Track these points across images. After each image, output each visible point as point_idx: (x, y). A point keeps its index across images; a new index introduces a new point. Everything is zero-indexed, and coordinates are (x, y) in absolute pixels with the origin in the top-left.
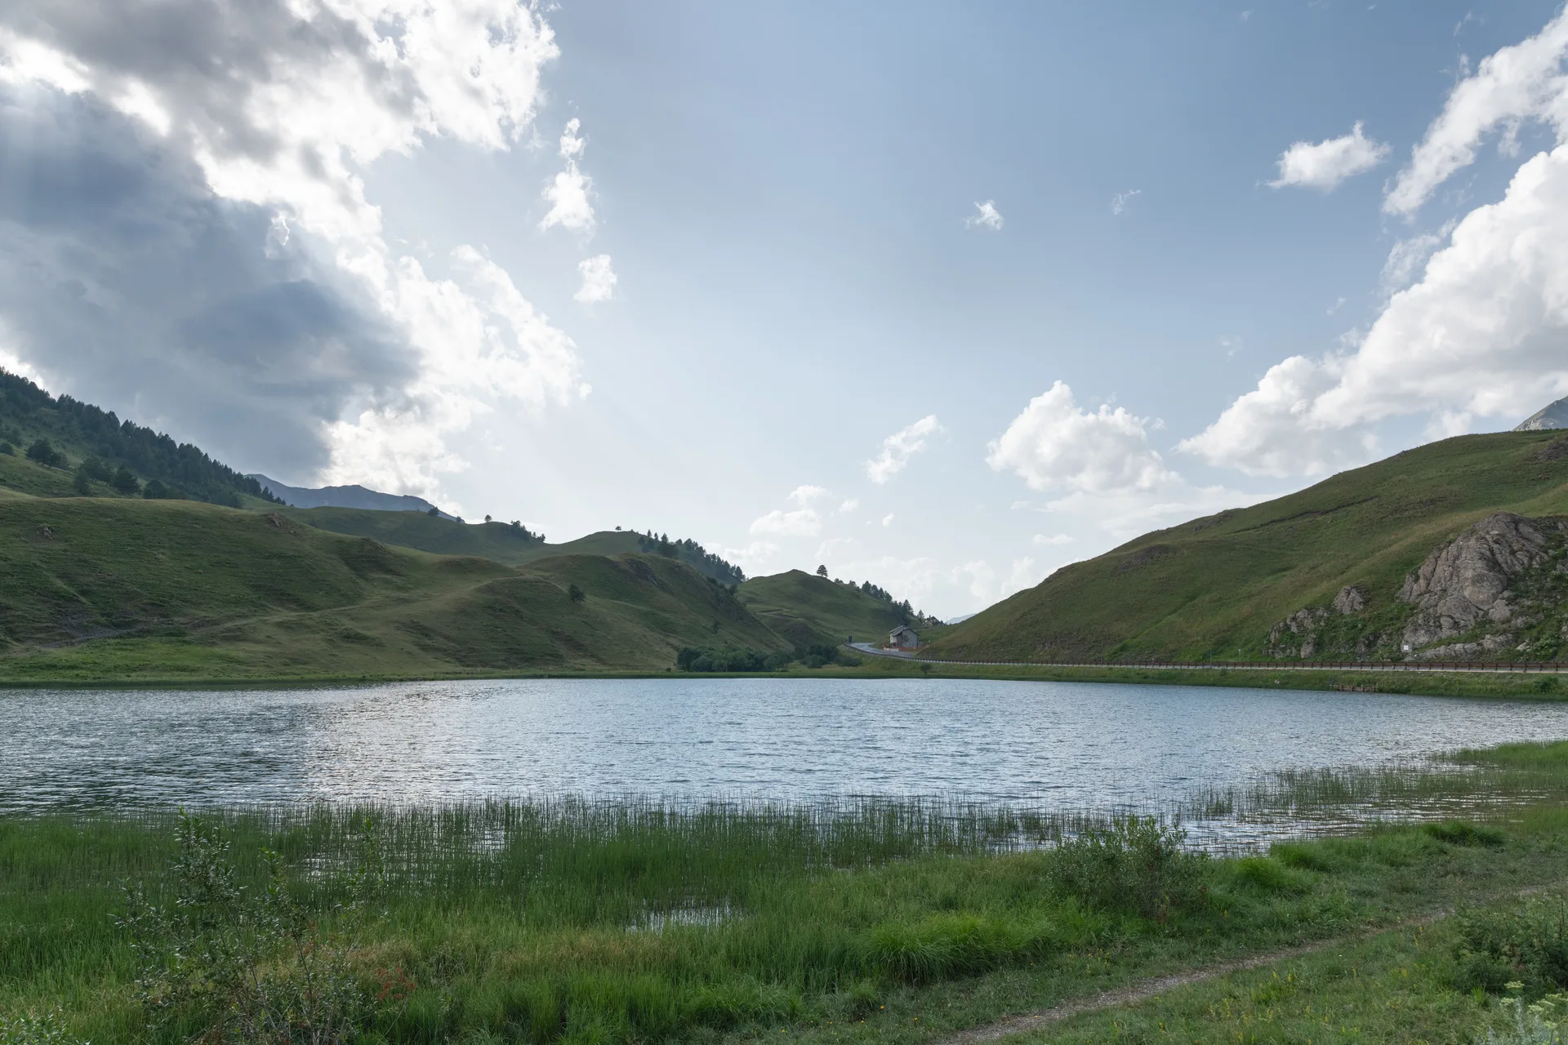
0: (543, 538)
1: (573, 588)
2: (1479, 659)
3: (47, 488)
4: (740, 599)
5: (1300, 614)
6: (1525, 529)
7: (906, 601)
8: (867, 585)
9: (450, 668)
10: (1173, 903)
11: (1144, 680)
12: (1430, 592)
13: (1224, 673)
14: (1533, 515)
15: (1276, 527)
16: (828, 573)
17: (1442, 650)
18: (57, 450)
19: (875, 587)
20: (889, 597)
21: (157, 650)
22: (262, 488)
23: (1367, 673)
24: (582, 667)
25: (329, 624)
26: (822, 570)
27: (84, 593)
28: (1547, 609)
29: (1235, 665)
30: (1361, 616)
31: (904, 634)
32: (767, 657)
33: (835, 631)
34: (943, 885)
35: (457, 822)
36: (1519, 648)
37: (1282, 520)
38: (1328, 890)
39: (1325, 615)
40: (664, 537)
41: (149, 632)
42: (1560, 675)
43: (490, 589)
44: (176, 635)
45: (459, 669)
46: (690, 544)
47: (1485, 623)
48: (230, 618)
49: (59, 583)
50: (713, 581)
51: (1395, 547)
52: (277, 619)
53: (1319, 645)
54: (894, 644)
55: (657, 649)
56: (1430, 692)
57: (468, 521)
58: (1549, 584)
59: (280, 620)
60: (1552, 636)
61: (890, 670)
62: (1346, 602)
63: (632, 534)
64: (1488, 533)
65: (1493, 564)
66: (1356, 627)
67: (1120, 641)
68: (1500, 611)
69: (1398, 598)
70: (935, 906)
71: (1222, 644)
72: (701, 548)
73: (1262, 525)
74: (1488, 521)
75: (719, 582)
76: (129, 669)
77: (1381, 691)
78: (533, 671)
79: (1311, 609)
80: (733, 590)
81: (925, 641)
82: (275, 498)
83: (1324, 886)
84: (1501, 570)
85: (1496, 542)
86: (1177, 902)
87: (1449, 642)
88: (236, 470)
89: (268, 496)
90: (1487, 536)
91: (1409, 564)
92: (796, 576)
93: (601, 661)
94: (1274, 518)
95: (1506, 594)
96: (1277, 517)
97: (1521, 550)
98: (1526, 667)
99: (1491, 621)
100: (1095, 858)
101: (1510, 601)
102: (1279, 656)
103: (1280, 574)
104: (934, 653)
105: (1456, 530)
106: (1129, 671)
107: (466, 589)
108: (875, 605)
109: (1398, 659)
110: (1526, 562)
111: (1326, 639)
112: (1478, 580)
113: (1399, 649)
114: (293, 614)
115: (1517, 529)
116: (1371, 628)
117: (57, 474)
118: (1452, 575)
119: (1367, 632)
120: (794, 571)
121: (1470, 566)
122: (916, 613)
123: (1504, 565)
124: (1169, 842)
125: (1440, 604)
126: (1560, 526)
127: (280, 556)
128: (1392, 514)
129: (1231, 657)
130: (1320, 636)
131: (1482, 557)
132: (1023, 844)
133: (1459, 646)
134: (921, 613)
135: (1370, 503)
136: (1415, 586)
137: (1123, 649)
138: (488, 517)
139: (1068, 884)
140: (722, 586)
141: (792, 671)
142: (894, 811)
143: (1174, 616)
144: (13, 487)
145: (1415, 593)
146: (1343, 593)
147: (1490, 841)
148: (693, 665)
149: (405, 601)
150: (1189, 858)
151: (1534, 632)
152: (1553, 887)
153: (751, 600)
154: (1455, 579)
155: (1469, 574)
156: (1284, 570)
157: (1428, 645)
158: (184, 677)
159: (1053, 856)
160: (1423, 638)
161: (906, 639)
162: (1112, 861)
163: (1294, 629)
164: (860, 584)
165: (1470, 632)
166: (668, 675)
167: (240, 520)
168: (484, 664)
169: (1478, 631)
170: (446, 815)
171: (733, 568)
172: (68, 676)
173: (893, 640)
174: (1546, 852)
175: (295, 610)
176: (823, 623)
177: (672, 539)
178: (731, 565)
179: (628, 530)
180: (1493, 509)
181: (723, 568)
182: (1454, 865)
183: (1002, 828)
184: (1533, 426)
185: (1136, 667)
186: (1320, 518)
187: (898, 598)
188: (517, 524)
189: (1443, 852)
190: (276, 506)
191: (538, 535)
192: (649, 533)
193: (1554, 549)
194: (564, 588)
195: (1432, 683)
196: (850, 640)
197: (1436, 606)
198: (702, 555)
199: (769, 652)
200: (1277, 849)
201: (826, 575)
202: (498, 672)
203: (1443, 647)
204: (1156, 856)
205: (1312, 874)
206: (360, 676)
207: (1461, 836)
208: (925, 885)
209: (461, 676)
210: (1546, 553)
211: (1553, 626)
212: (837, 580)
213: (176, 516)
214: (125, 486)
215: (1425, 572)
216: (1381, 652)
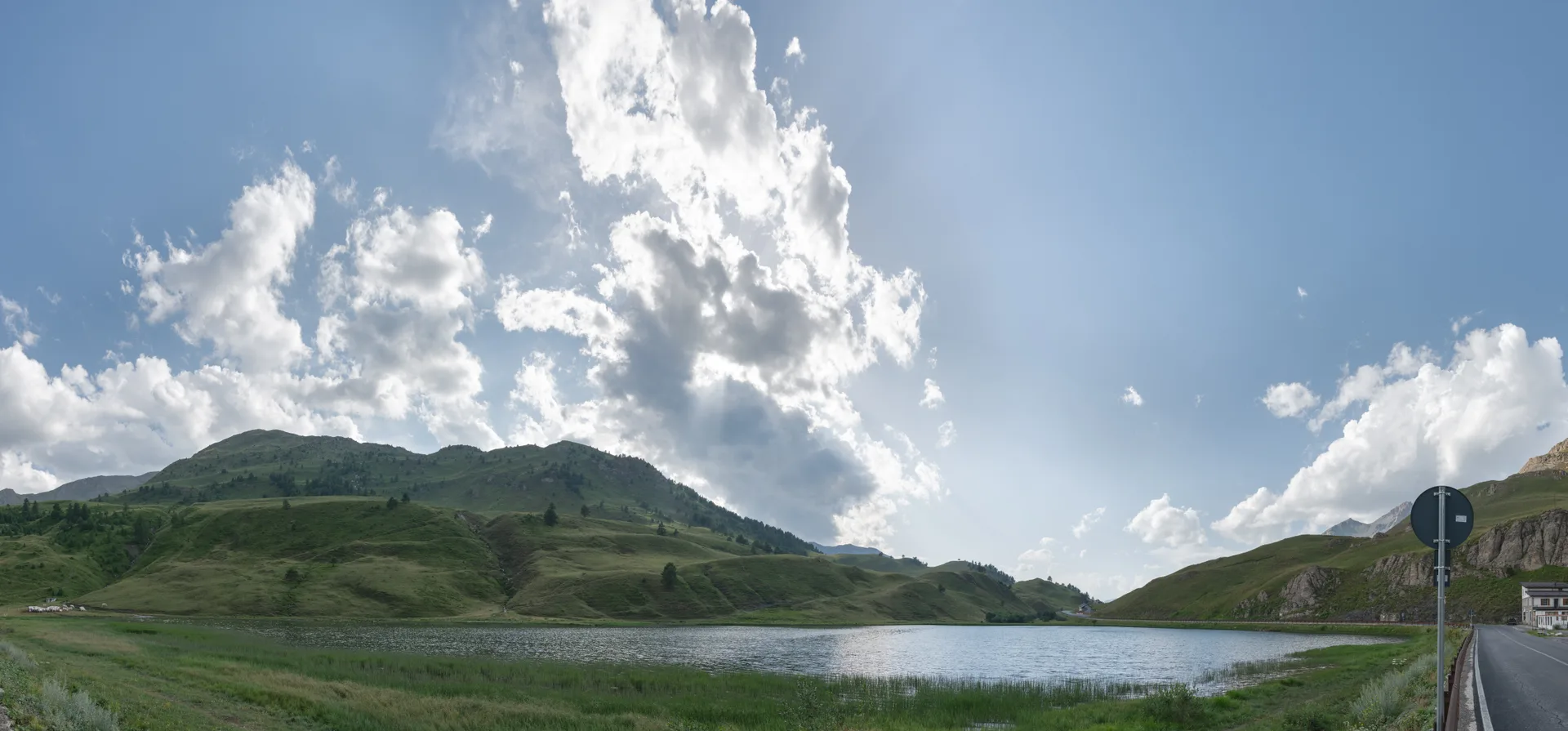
0: (926, 564)
1: (940, 586)
2: (1304, 619)
3: (743, 553)
4: (1013, 591)
5: (1245, 600)
6: (1322, 572)
7: (1087, 593)
8: (1069, 585)
9: (889, 620)
10: (1191, 716)
11: (1185, 627)
12: (1290, 593)
13: (1216, 624)
14: (1324, 567)
16: (1053, 579)
17: (1292, 615)
18: (745, 538)
19: (1073, 586)
20: (1079, 591)
21: (781, 612)
23: (1266, 623)
25: (843, 602)
26: (1050, 578)
27: (757, 591)
28: (1326, 601)
29: (1220, 621)
30: (1266, 601)
31: (1086, 606)
33: (1055, 605)
34: (1098, 713)
35: (896, 684)
36: (1316, 614)
37: (1240, 563)
38: (1246, 706)
39: (1254, 601)
40: (979, 564)
41: (778, 606)
43: (905, 587)
44: (788, 607)
45: (894, 621)
46: (990, 566)
47: (1307, 606)
48: (806, 600)
49: (749, 588)
50: (1001, 583)
51: (1280, 576)
52: (823, 600)
53: (1251, 613)
55: (977, 613)
56: (1287, 631)
57: (895, 558)
58: (1327, 592)
60: (1328, 610)
61: (1079, 622)
62: (1262, 596)
63: (965, 562)
65: (1311, 584)
66: (1264, 606)
67: (1176, 610)
68: (1311, 602)
69: (1279, 595)
70: (1096, 722)
71: (1216, 612)
72: (996, 568)
73: (1233, 565)
74: (1310, 568)
75: (1004, 583)
76: (773, 619)
77: (1271, 631)
79: (1248, 599)
80: (1010, 587)
81: (1094, 610)
83: (1243, 705)
84: (1313, 587)
85: (1312, 575)
86: (1192, 716)
87: (1296, 612)
88: (805, 541)
89: (817, 551)
90: (1310, 573)
91: (1284, 583)
92: (1039, 581)
94: (1238, 561)
95: (1314, 595)
97: (1320, 579)
99: (1309, 605)
100: (1161, 700)
101: (1315, 598)
102: (1237, 617)
103: (1239, 584)
104: (1098, 615)
105: (1300, 571)
107: (894, 588)
108: (1073, 594)
109: (1277, 619)
110: (1321, 583)
111: (1254, 611)
112: (1306, 590)
113: (1278, 615)
115: (1317, 571)
116: (1269, 606)
117: (746, 547)
118: (1297, 587)
119: (1268, 608)
120: (1037, 579)
121: (1304, 584)
122: (1091, 598)
123: (1314, 584)
124: (1191, 693)
126: (1332, 571)
127: (822, 575)
128: (1278, 564)
129: (1220, 617)
130: (1252, 610)
131: (1308, 581)
132: (1132, 696)
133: (1298, 614)
135: (1271, 559)
136: (1285, 591)
137: (1178, 614)
138: (902, 556)
139: (1150, 712)
140: (1005, 585)
141: (1035, 623)
142: (1079, 683)
143: (1198, 600)
144: (734, 553)
145: (1285, 593)
146: (1261, 593)
147: (1300, 684)
148: (993, 620)
149: (871, 592)
150: (1198, 699)
151: (1321, 609)
152: (1316, 699)
153: (1018, 592)
154: (1298, 589)
155: (1303, 588)
156: (1241, 582)
157: (1288, 614)
158: (792, 623)
159: (1144, 700)
160: (1286, 612)
161: (1086, 609)
162: (1168, 702)
163: (1242, 607)
164: (1066, 585)
165: (1302, 609)
166: (982, 624)
167: (807, 561)
168: (904, 619)
169: (1304, 608)
170: (892, 681)
171: (1010, 577)
172: (754, 622)
173: (1080, 610)
174: (1316, 687)
175: (830, 596)
176: (1049, 601)
177: (983, 565)
179: (963, 560)
180: (1311, 564)
181: (1006, 577)
182: (1287, 694)
183: (1125, 689)
184: (1328, 534)
185: (1182, 621)
186: (1253, 563)
187: (1083, 591)
188: (915, 558)
189: (1285, 689)
190: (819, 554)
192: (973, 561)
193: (1330, 579)
194: (937, 587)
195: (1288, 628)
196: (1062, 610)
197: (1292, 598)
198: (996, 571)
199: (1026, 614)
200: (1229, 693)
201: (1051, 580)
202: (909, 622)
204: (1186, 699)
205: (1240, 701)
206: (855, 623)
207: (1291, 683)
208: (1091, 714)
210: (1327, 580)
211: (1328, 606)
212: (1057, 583)
213: (786, 560)
214: (768, 550)
215: (1289, 585)
216: (1272, 616)
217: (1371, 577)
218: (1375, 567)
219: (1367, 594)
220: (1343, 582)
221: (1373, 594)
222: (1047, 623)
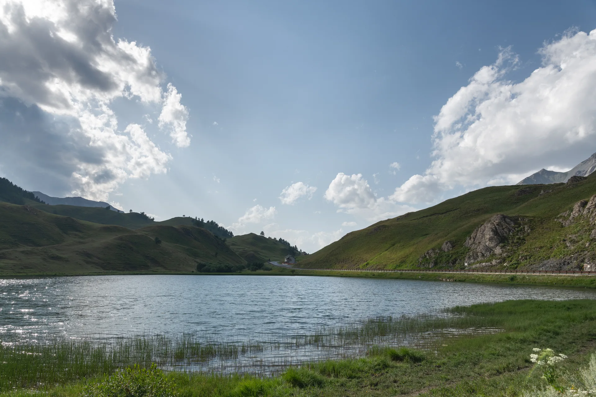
0: (153, 219)
1: (157, 239)
2: (490, 268)
4: (227, 244)
5: (430, 251)
6: (508, 220)
7: (296, 246)
8: (280, 239)
9: (98, 270)
11: (373, 276)
12: (475, 243)
13: (401, 274)
14: (510, 215)
15: (425, 219)
16: (265, 234)
19: (284, 240)
20: (289, 244)
22: (35, 197)
23: (451, 274)
24: (157, 271)
25: (45, 252)
26: (262, 233)
28: (515, 250)
29: (406, 270)
30: (451, 252)
31: (290, 258)
32: (233, 267)
33: (266, 257)
36: (505, 265)
37: (427, 216)
39: (439, 252)
40: (202, 220)
42: (517, 275)
43: (121, 238)
45: (103, 271)
46: (212, 223)
47: (493, 255)
50: (217, 237)
51: (465, 227)
53: (436, 264)
54: (286, 262)
55: (190, 263)
56: (472, 281)
59: (23, 250)
60: (516, 260)
61: (282, 272)
62: (446, 247)
64: (495, 221)
65: (496, 233)
66: (449, 256)
67: (366, 261)
68: (498, 250)
69: (464, 245)
71: (403, 262)
72: (217, 224)
73: (420, 218)
74: (495, 218)
77: (456, 280)
78: (136, 272)
79: (433, 249)
80: (226, 240)
81: (298, 261)
82: (40, 201)
84: (499, 235)
85: (497, 225)
87: (481, 262)
90: (494, 223)
91: (468, 233)
92: (252, 236)
93: (165, 268)
94: (425, 216)
95: (501, 245)
96: (425, 215)
97: (506, 228)
98: (506, 272)
99: (495, 255)
101: (502, 247)
103: (424, 237)
104: (299, 265)
105: (485, 221)
106: (368, 273)
107: (110, 239)
108: (283, 247)
109: (462, 269)
110: (507, 232)
111: (439, 261)
112: (491, 239)
113: (464, 265)
114: (30, 247)
115: (505, 220)
116: (454, 257)
118: (482, 237)
120: (251, 233)
121: (489, 234)
122: (299, 250)
123: (500, 233)
125: (478, 248)
126: (520, 219)
128: (464, 214)
129: (405, 267)
130: (436, 260)
131: (493, 230)
133: (484, 264)
134: (301, 250)
135: (457, 210)
136: (470, 241)
137: (367, 264)
138: (131, 210)
140: (220, 239)
143: (387, 251)
145: (470, 244)
146: (445, 244)
148: (202, 270)
149: (81, 243)
151: (510, 259)
153: (233, 245)
154: (483, 238)
155: (488, 236)
156: (427, 235)
157: (474, 264)
160: (472, 261)
161: (291, 260)
163: (428, 257)
164: (278, 239)
165: (488, 258)
166: (192, 274)
169: (491, 258)
171: (229, 232)
173: (286, 261)
175: (32, 246)
176: (261, 254)
177: (205, 221)
178: (229, 231)
179: (188, 216)
180: (497, 214)
181: (224, 232)
185: (371, 271)
186: (440, 216)
187: (292, 245)
188: (143, 213)
191: (152, 218)
192: (196, 218)
193: (518, 228)
194: (153, 239)
195: (473, 278)
196: (270, 260)
197: (477, 249)
198: (217, 227)
199: (235, 265)
201: (264, 235)
203: (478, 264)
206: (54, 274)
209: (102, 274)
210: (515, 229)
211: (516, 256)
212: (269, 237)
215: (473, 235)
216: (457, 265)
217: (568, 223)
218: (572, 211)
219: (564, 240)
220: (532, 229)
221: (573, 242)
222: (254, 272)
